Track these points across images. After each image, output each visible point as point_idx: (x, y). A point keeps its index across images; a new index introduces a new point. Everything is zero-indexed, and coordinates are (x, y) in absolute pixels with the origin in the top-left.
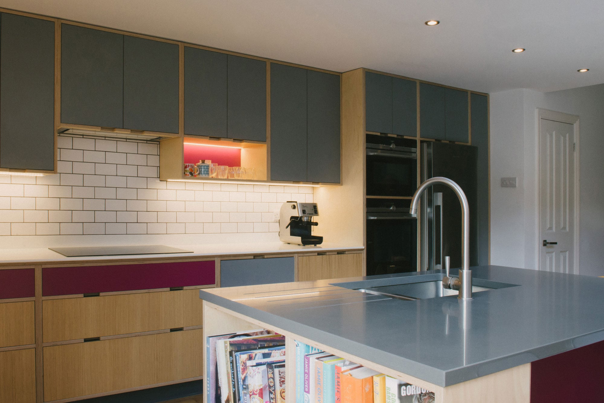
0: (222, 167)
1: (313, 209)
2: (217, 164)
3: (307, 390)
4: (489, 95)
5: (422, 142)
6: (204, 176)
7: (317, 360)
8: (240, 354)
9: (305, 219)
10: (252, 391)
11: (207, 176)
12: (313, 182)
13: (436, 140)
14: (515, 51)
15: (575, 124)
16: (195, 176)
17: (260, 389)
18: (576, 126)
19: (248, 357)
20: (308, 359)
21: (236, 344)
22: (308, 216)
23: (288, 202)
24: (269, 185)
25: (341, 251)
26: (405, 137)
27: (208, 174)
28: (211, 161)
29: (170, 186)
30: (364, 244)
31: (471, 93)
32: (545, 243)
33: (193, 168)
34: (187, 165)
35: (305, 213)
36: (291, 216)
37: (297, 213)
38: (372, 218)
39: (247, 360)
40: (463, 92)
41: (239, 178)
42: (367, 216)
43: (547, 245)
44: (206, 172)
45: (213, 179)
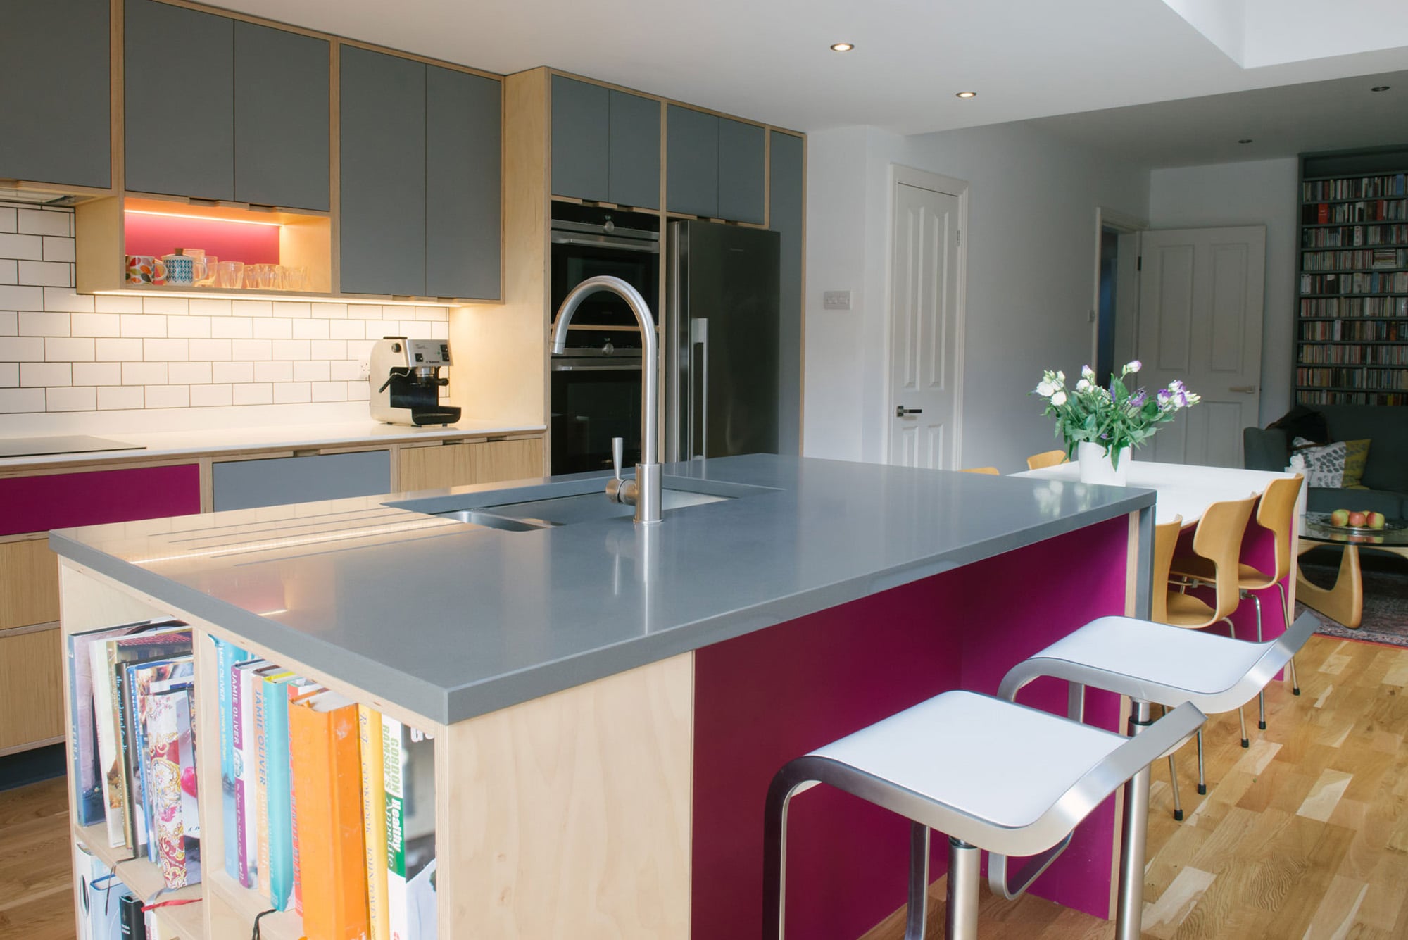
0: (232, 265)
1: (440, 351)
2: (216, 258)
3: (237, 741)
4: (806, 137)
5: (670, 220)
6: (180, 283)
7: (254, 676)
8: (139, 668)
9: (422, 373)
10: (154, 748)
11: (187, 283)
12: (438, 298)
13: (699, 217)
14: (836, 48)
15: (960, 197)
16: (161, 282)
17: (170, 744)
18: (963, 199)
19: (156, 675)
20: (238, 674)
21: (134, 646)
22: (430, 367)
23: (385, 338)
24: (348, 304)
25: (496, 435)
26: (635, 210)
27: (191, 279)
28: (203, 251)
29: (102, 305)
30: (545, 421)
31: (771, 130)
32: (900, 410)
33: (151, 265)
34: (135, 259)
35: (422, 361)
36: (391, 368)
37: (404, 360)
38: (564, 368)
39: (152, 681)
40: (758, 128)
41: (271, 288)
42: (553, 365)
43: (905, 414)
44: (184, 275)
45: (204, 289)
